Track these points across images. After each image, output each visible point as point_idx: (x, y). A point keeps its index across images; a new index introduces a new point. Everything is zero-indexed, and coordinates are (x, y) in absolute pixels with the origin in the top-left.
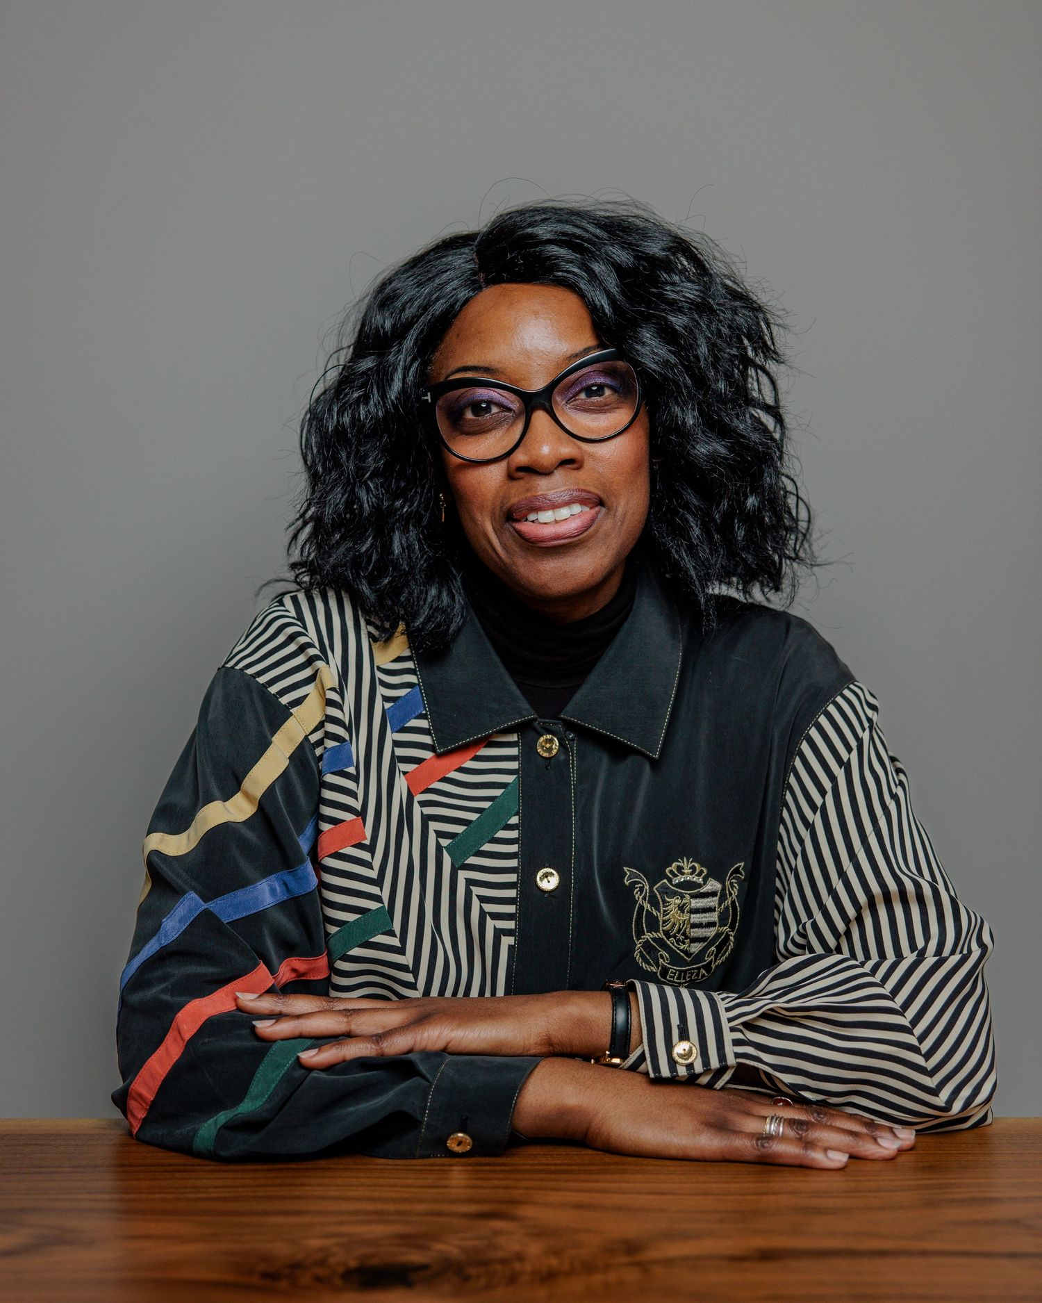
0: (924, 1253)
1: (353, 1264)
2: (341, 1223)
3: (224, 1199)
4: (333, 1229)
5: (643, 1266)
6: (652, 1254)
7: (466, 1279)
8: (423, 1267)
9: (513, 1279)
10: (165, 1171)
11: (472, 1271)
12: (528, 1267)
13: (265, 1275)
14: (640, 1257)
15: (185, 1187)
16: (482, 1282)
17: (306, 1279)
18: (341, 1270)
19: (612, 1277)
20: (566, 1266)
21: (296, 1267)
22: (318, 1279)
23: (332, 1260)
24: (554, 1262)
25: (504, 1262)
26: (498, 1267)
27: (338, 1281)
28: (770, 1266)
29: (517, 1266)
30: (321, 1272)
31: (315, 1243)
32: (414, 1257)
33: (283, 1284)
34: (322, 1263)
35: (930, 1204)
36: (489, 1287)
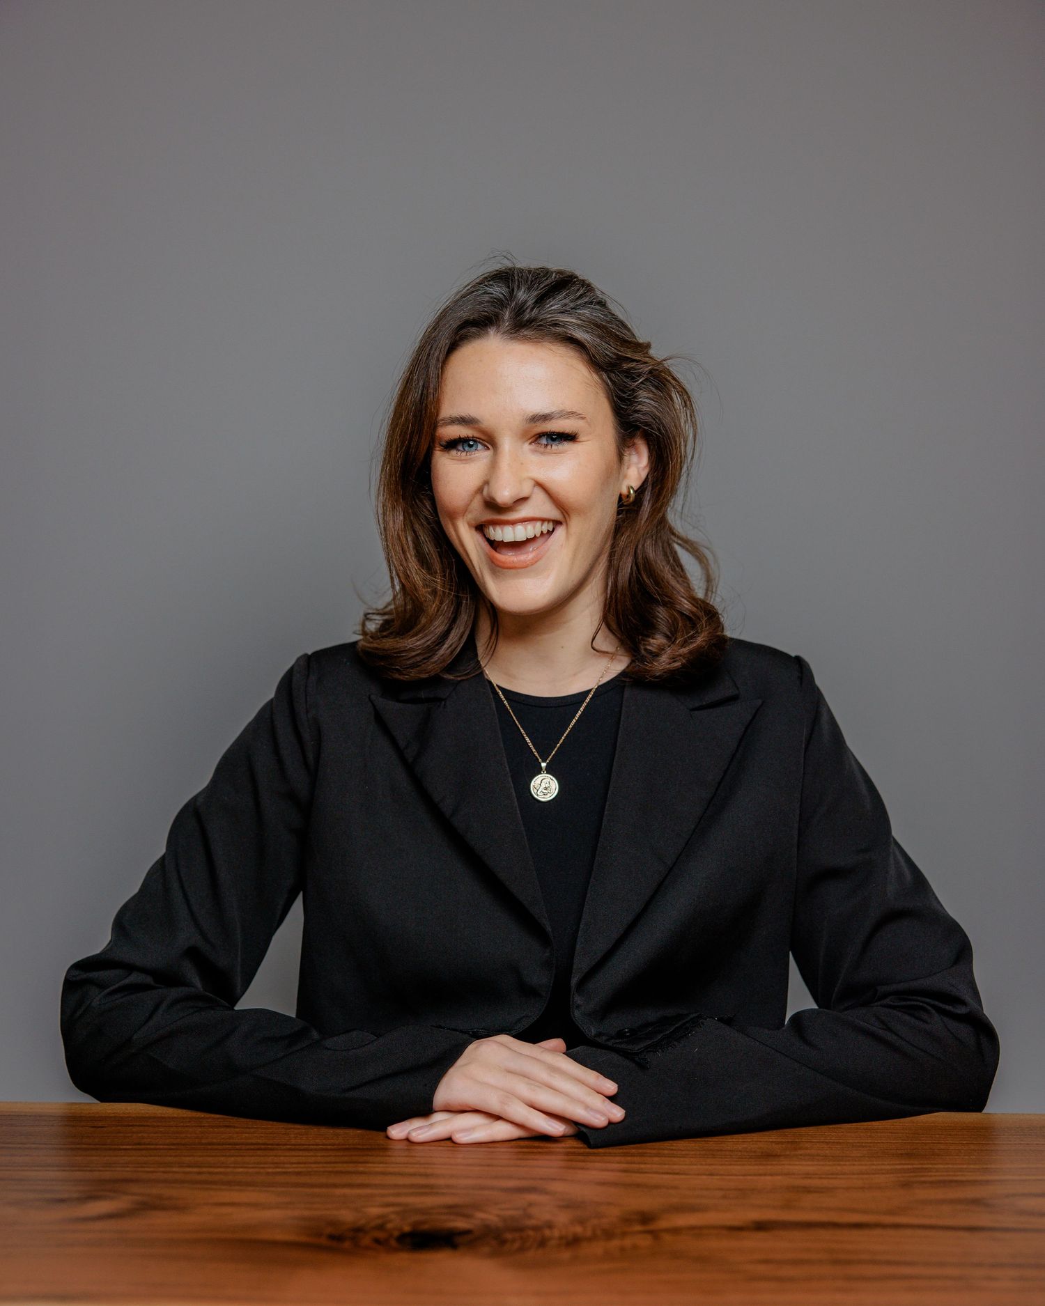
0: (897, 1226)
1: (407, 1229)
2: (398, 1195)
3: (298, 1174)
4: (391, 1199)
5: (654, 1234)
6: (663, 1224)
7: (504, 1242)
8: (468, 1232)
9: (543, 1243)
10: (248, 1149)
11: (509, 1236)
12: (556, 1233)
13: (332, 1237)
14: (651, 1227)
15: (265, 1163)
16: (517, 1245)
17: (366, 1241)
18: (396, 1234)
19: (628, 1242)
20: (589, 1233)
21: (358, 1230)
22: (377, 1241)
23: (389, 1226)
24: (578, 1229)
25: (536, 1228)
26: (531, 1233)
27: (393, 1243)
28: (761, 1235)
29: (547, 1232)
30: (381, 1235)
31: (375, 1211)
32: (460, 1224)
33: (347, 1244)
34: (381, 1227)
35: (906, 1185)
36: (522, 1249)
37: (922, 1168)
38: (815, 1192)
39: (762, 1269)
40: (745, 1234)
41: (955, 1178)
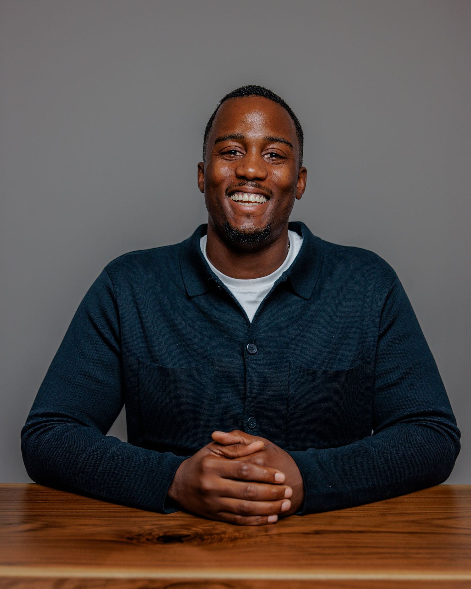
0: (377, 532)
1: (161, 535)
2: (159, 520)
3: (115, 512)
4: (156, 522)
5: (270, 536)
6: (274, 532)
7: (204, 540)
8: (189, 536)
9: (221, 540)
10: (94, 502)
11: (206, 537)
12: (227, 536)
13: (128, 538)
14: (269, 533)
15: (101, 508)
16: (209, 541)
17: (143, 539)
18: (156, 537)
19: (258, 539)
20: (241, 536)
21: (140, 535)
22: (148, 540)
23: (154, 533)
24: (237, 534)
25: (218, 534)
26: (216, 536)
27: (155, 540)
28: (318, 536)
29: (223, 536)
30: (150, 537)
31: (148, 527)
32: (185, 532)
33: (134, 541)
34: (150, 534)
35: (383, 515)
36: (211, 543)
37: (391, 508)
38: (342, 518)
39: (317, 550)
40: (310, 536)
41: (405, 512)
